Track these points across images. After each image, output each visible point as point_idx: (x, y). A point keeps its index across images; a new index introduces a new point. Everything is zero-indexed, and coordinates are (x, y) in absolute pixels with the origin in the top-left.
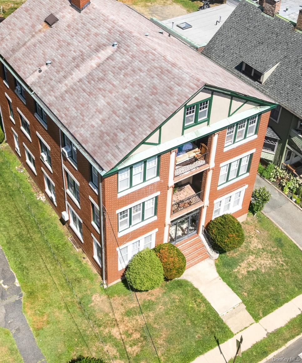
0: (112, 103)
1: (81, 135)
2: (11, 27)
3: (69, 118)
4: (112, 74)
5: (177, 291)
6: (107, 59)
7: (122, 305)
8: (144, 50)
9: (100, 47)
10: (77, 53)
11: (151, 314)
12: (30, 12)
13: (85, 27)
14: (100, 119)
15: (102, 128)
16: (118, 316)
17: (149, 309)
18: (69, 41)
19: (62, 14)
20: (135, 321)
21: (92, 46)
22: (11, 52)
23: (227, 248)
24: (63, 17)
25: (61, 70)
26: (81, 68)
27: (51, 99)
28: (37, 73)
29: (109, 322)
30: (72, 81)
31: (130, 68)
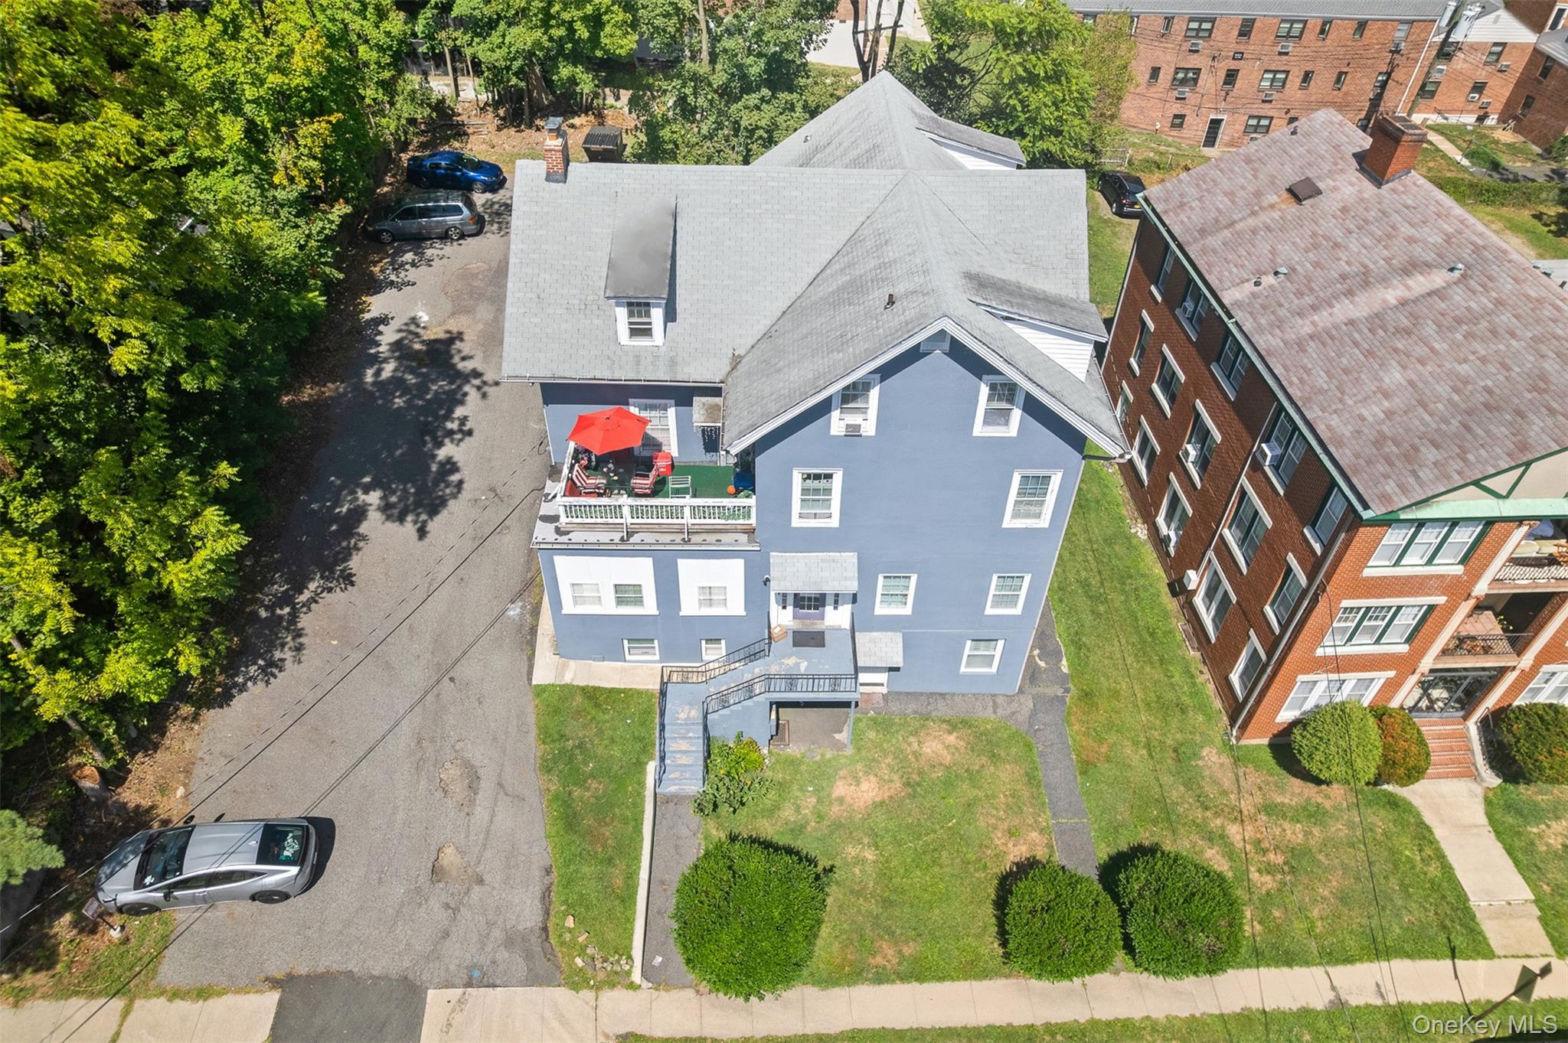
0: (1420, 385)
1: (1329, 427)
2: (1204, 186)
3: (1307, 388)
4: (1434, 327)
5: (1383, 813)
6: (1429, 294)
7: (1260, 789)
8: (1533, 294)
9: (1414, 265)
10: (1353, 268)
11: (1316, 831)
12: (1256, 165)
13: (1386, 219)
14: (1383, 408)
15: (1385, 428)
16: (1247, 806)
17: (1313, 820)
18: (1340, 240)
19: (1332, 183)
20: (1279, 829)
21: (1394, 261)
22: (1196, 233)
23: (1536, 775)
24: (1335, 189)
25: (1307, 291)
26: (1357, 299)
27: (1274, 343)
28: (1249, 287)
29: (1226, 810)
30: (1331, 319)
31: (1484, 324)
